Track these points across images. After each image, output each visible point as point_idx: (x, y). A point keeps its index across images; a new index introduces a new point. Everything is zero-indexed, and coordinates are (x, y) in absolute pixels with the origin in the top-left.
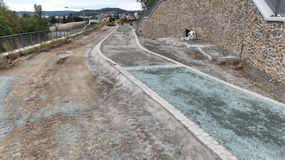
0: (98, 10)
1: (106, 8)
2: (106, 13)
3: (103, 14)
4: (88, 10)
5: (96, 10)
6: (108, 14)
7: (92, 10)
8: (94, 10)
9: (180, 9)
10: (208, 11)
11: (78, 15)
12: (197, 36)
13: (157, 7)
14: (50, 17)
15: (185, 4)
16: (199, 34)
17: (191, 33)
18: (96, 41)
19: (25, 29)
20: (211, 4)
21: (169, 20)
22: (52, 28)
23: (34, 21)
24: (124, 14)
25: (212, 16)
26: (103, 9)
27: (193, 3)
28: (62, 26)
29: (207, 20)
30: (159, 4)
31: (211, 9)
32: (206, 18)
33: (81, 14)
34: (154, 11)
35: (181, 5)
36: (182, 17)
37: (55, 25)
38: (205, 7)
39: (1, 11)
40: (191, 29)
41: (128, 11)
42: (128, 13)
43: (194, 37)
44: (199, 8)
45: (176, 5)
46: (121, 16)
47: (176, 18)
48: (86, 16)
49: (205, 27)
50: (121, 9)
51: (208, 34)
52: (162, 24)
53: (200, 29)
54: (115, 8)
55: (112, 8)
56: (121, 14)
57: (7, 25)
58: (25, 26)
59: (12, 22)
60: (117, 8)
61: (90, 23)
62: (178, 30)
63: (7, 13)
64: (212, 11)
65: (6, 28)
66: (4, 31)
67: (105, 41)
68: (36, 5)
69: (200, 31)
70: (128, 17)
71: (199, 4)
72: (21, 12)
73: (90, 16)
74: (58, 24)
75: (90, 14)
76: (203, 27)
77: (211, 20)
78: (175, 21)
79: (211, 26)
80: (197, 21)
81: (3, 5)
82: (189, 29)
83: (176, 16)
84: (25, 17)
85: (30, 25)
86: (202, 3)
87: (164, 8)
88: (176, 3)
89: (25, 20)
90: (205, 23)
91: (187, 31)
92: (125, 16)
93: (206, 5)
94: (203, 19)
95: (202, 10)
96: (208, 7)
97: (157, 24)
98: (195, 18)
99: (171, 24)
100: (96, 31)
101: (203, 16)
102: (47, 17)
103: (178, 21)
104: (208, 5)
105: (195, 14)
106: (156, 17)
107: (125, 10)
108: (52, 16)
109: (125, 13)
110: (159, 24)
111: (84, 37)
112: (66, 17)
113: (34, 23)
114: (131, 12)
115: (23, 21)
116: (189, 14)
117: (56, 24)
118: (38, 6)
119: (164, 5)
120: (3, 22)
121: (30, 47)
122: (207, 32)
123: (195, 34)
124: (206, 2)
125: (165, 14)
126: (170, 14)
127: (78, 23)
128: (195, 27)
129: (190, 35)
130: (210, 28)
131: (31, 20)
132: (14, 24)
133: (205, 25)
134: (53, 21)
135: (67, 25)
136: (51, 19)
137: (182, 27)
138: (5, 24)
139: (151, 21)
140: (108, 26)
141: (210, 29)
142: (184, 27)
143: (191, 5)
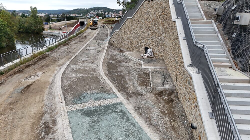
0: (88, 9)
1: (95, 7)
2: (95, 12)
3: (92, 13)
4: (79, 9)
5: (87, 9)
6: (97, 13)
7: (82, 9)
8: (85, 9)
9: (141, 29)
10: (162, 34)
11: (70, 13)
12: (154, 54)
13: (124, 23)
14: (46, 16)
15: (145, 25)
16: (155, 52)
17: (149, 50)
18: (70, 54)
19: (23, 28)
20: (164, 29)
21: (134, 36)
22: (46, 27)
23: (31, 21)
24: (110, 13)
25: (164, 38)
26: (92, 8)
27: (151, 26)
28: (56, 24)
29: (161, 41)
30: (126, 21)
31: (164, 33)
32: (160, 40)
33: (73, 12)
34: (122, 26)
35: (142, 25)
36: (143, 35)
37: (49, 24)
38: (159, 31)
39: (1, 14)
40: (150, 47)
41: (114, 10)
42: (115, 12)
43: (152, 54)
44: (155, 30)
45: (138, 24)
46: (108, 14)
47: (139, 35)
48: (77, 14)
49: (160, 47)
50: (108, 8)
51: (162, 53)
52: (129, 38)
53: (156, 48)
54: (103, 7)
55: (100, 7)
56: (108, 13)
57: (5, 27)
58: (23, 25)
59: (11, 24)
60: (104, 8)
61: (79, 22)
62: (140, 45)
63: (6, 16)
64: (164, 34)
65: (4, 29)
66: (3, 32)
67: (75, 58)
68: (32, 8)
69: (156, 50)
70: (114, 15)
71: (155, 27)
72: (20, 11)
73: (81, 14)
74: (52, 23)
75: (81, 13)
76: (158, 47)
77: (164, 42)
78: (138, 38)
79: (164, 47)
80: (154, 40)
81: (3, 8)
82: (148, 47)
83: (139, 34)
84: (23, 18)
85: (28, 25)
86: (157, 27)
87: (130, 25)
88: (138, 22)
89: (23, 20)
90: (159, 44)
91: (147, 49)
92: (111, 14)
93: (160, 29)
94: (158, 40)
95: (157, 32)
96: (161, 31)
97: (125, 37)
98: (152, 38)
99: (135, 39)
100: (77, 38)
101: (158, 38)
102: (43, 15)
103: (140, 38)
104: (161, 29)
105: (152, 35)
106: (125, 32)
107: (111, 9)
108: (48, 15)
109: (111, 11)
110: (127, 38)
111: (62, 48)
112: (60, 15)
113: (30, 23)
114: (117, 10)
115: (21, 21)
116: (148, 34)
117: (51, 23)
118: (34, 8)
119: (130, 23)
120: (2, 24)
121: (11, 64)
122: (161, 52)
123: (152, 52)
124: (160, 26)
125: (131, 30)
126: (134, 31)
127: (70, 22)
128: (153, 45)
129: (148, 52)
130: (163, 48)
131: (28, 20)
132: (12, 25)
133: (160, 46)
134: (48, 20)
135: (60, 23)
136: (46, 18)
137: (143, 44)
138: (4, 26)
139: (120, 34)
140: (91, 29)
141: (163, 50)
142: (144, 44)
143: (149, 26)
